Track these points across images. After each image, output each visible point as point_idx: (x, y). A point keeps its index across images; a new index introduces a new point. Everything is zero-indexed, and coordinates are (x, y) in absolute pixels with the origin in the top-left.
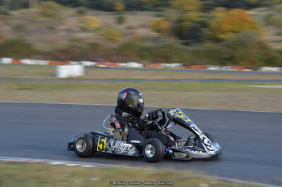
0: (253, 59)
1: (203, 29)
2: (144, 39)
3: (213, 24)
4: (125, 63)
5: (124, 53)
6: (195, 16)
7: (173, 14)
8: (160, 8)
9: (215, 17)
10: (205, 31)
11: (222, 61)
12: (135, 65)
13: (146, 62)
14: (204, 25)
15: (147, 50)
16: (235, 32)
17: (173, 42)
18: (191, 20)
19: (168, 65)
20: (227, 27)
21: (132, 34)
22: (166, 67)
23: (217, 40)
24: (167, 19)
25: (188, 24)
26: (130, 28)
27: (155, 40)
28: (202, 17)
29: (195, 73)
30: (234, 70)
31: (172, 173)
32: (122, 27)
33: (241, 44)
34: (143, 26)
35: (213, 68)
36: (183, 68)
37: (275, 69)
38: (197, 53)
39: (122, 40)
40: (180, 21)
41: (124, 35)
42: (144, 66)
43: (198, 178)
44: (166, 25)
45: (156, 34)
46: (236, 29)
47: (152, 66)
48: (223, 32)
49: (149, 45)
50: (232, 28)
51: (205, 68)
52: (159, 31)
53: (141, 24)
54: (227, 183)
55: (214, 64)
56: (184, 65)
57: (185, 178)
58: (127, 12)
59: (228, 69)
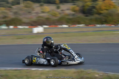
0: (115, 21)
2: (69, 15)
3: (97, 7)
5: (60, 21)
6: (89, 4)
7: (80, 4)
8: (75, 1)
9: (98, 4)
10: (94, 10)
11: (102, 23)
12: (65, 26)
13: (69, 25)
14: (94, 7)
15: (70, 19)
16: (107, 10)
17: (81, 15)
18: (88, 6)
20: (103, 8)
21: (63, 13)
22: (79, 26)
23: (100, 14)
24: (78, 6)
25: (87, 7)
26: (62, 10)
27: (73, 15)
28: (92, 4)
29: (91, 28)
30: (107, 26)
31: (83, 71)
32: (59, 10)
33: (110, 15)
34: (68, 9)
35: (98, 26)
36: (85, 26)
38: (91, 20)
39: (59, 16)
40: (83, 6)
41: (60, 14)
42: (69, 26)
43: (94, 73)
44: (77, 8)
45: (73, 13)
47: (72, 26)
48: (102, 10)
49: (71, 17)
50: (105, 8)
51: (95, 26)
52: (74, 11)
53: (67, 9)
54: (106, 74)
55: (99, 24)
56: (86, 25)
57: (89, 73)
58: (61, 4)
59: (104, 25)
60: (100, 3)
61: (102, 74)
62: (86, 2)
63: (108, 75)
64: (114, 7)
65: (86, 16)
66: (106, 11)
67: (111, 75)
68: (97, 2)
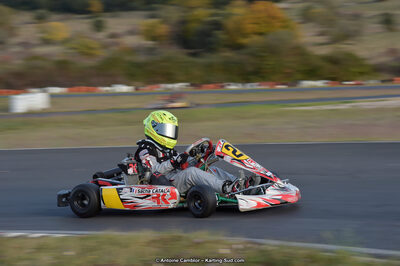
0: (288, 71)
1: (217, 32)
2: (135, 50)
3: (230, 24)
4: (109, 86)
5: (107, 72)
6: (203, 13)
7: (173, 13)
8: (154, 6)
9: (231, 14)
10: (221, 35)
11: (245, 76)
12: (124, 89)
13: (137, 83)
14: (218, 26)
15: (139, 65)
16: (261, 34)
17: (175, 52)
18: (198, 21)
19: (170, 86)
20: (250, 27)
21: (117, 44)
22: (168, 89)
23: (238, 47)
24: (165, 21)
25: (194, 26)
26: (113, 36)
27: (150, 51)
28: (213, 15)
29: (208, 96)
30: (262, 87)
31: (180, 237)
32: (101, 35)
33: (272, 50)
34: (132, 33)
35: (233, 87)
36: (191, 89)
37: (319, 83)
38: (209, 67)
39: (103, 54)
40: (184, 22)
41: (105, 46)
42: (137, 89)
44: (163, 29)
45: (150, 43)
46: (263, 30)
47: (148, 88)
48: (245, 35)
49: (141, 58)
50: (256, 28)
51: (222, 87)
52: (154, 38)
53: (128, 30)
54: (256, 246)
55: (234, 81)
56: (192, 85)
57: (198, 243)
58: (108, 14)
59: (254, 86)
60: (238, 11)
61: (241, 246)
62: (192, 8)
63: (263, 247)
64: (285, 24)
65: (194, 55)
66: (256, 38)
67: (270, 248)
68: (229, 10)
